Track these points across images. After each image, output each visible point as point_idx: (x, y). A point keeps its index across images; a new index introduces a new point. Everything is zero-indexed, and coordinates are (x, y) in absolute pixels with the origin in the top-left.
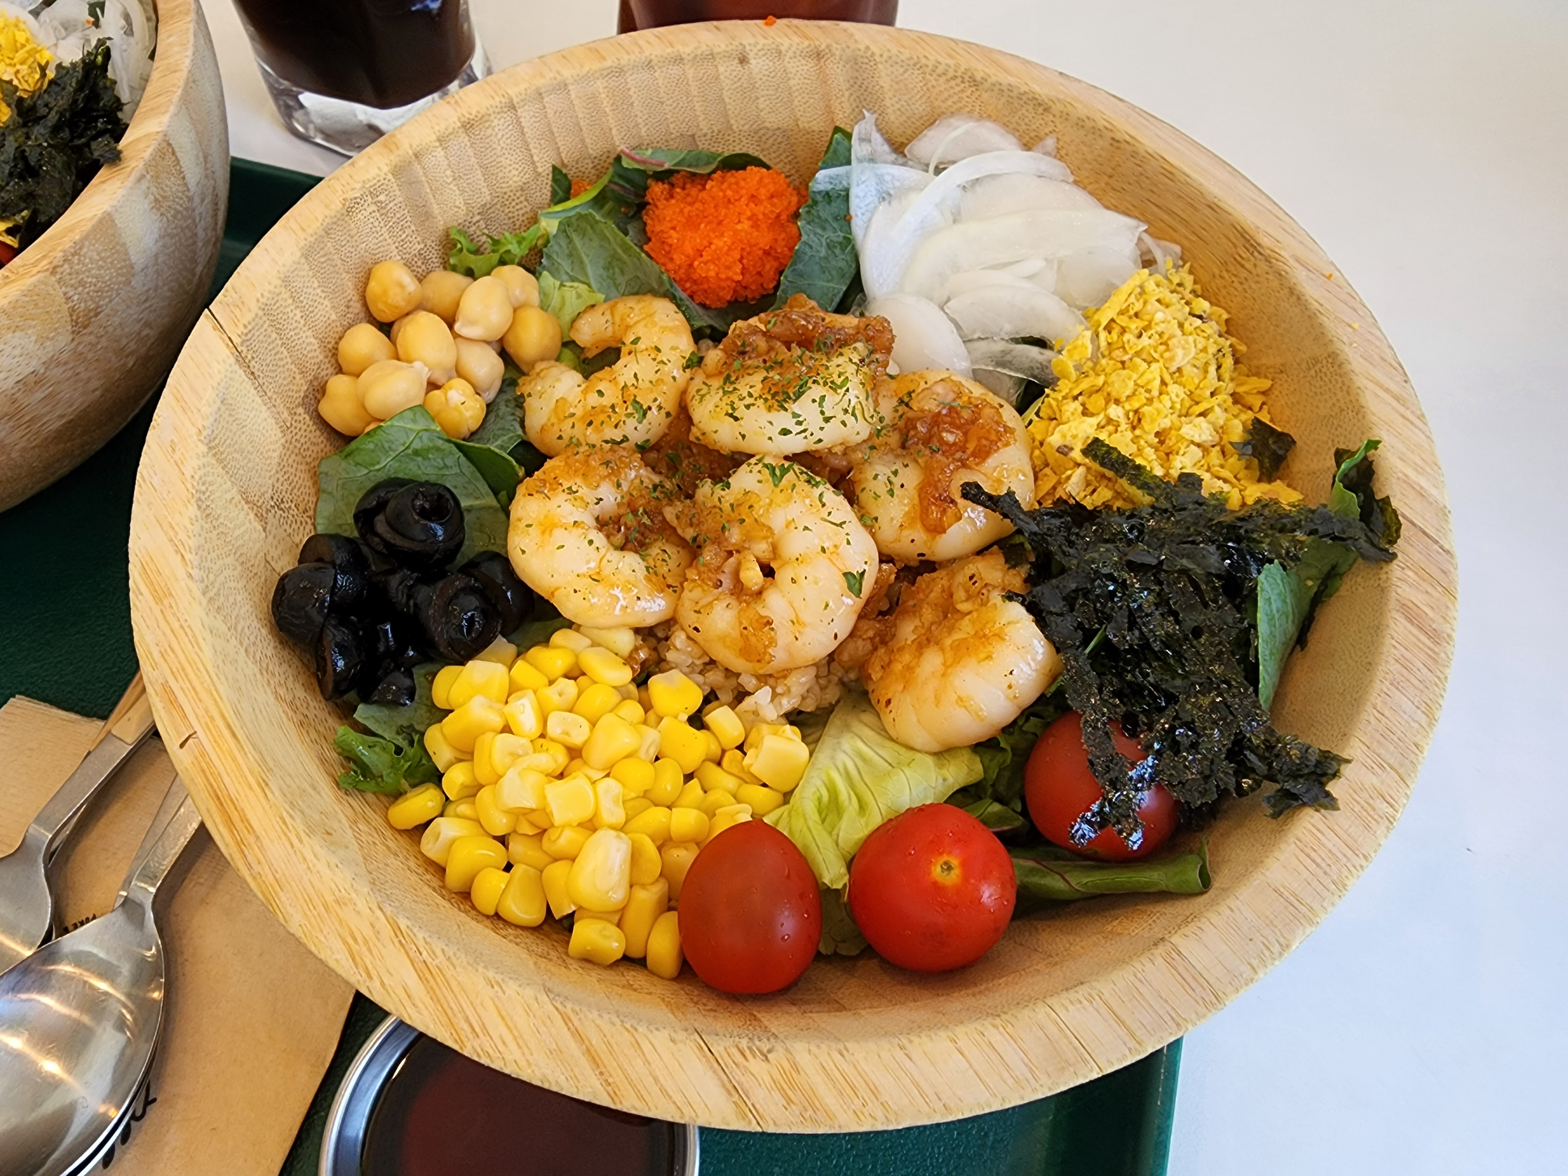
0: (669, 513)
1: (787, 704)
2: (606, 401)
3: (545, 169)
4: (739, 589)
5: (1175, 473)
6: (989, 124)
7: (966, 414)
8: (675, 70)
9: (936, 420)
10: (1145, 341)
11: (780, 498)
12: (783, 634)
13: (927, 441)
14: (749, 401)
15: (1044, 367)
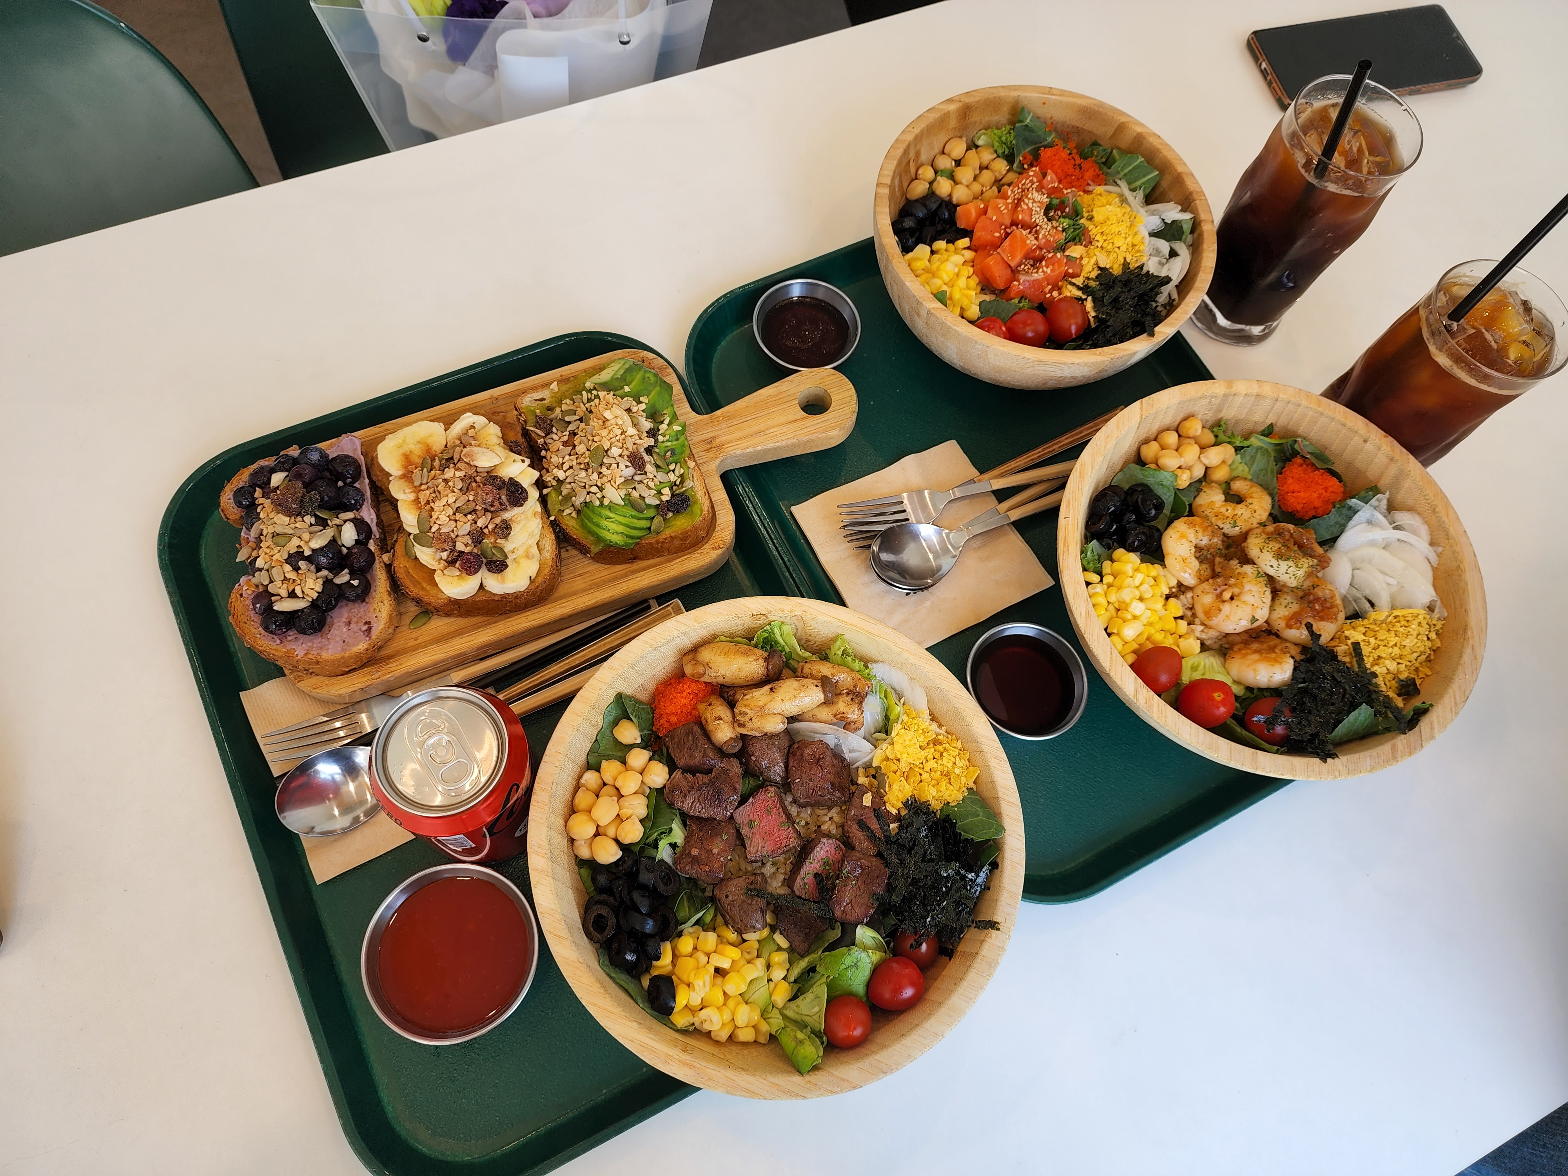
0: (1218, 560)
1: (1204, 636)
2: (1227, 514)
3: (1269, 422)
4: (1219, 596)
5: (1372, 670)
6: (1426, 527)
7: (1328, 605)
8: (1340, 427)
9: (1317, 599)
10: (1402, 629)
11: (1254, 582)
12: (1221, 616)
13: (1310, 602)
14: (1269, 550)
15: (1366, 612)
